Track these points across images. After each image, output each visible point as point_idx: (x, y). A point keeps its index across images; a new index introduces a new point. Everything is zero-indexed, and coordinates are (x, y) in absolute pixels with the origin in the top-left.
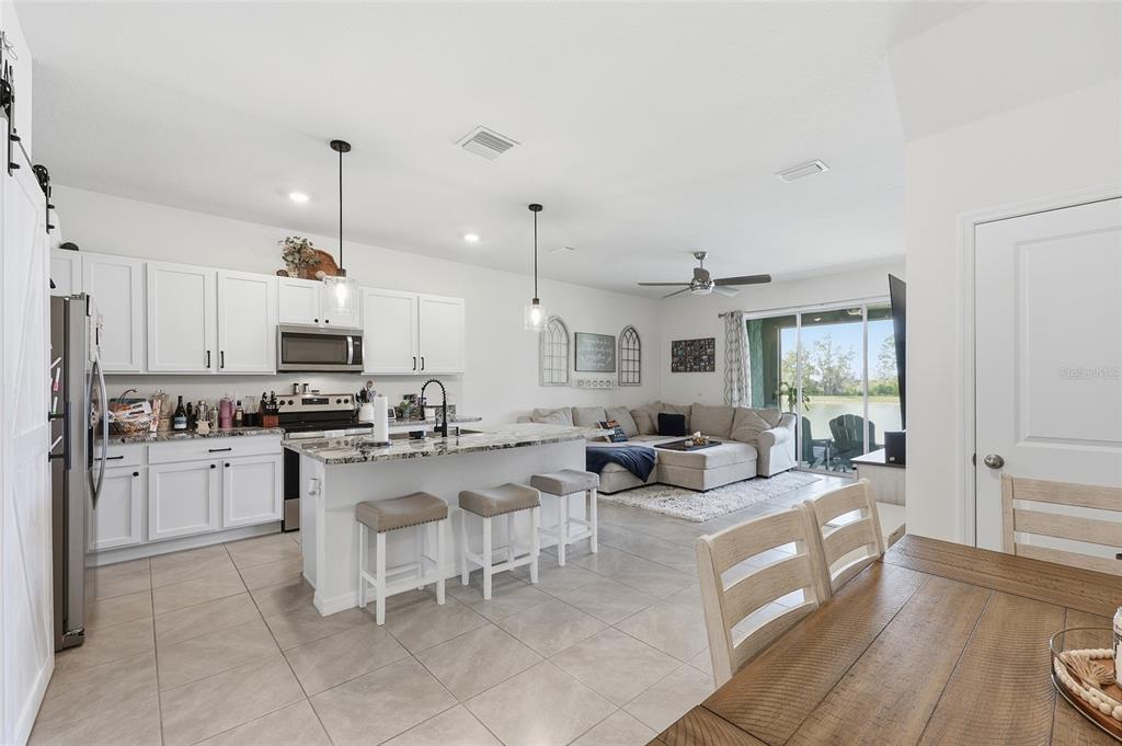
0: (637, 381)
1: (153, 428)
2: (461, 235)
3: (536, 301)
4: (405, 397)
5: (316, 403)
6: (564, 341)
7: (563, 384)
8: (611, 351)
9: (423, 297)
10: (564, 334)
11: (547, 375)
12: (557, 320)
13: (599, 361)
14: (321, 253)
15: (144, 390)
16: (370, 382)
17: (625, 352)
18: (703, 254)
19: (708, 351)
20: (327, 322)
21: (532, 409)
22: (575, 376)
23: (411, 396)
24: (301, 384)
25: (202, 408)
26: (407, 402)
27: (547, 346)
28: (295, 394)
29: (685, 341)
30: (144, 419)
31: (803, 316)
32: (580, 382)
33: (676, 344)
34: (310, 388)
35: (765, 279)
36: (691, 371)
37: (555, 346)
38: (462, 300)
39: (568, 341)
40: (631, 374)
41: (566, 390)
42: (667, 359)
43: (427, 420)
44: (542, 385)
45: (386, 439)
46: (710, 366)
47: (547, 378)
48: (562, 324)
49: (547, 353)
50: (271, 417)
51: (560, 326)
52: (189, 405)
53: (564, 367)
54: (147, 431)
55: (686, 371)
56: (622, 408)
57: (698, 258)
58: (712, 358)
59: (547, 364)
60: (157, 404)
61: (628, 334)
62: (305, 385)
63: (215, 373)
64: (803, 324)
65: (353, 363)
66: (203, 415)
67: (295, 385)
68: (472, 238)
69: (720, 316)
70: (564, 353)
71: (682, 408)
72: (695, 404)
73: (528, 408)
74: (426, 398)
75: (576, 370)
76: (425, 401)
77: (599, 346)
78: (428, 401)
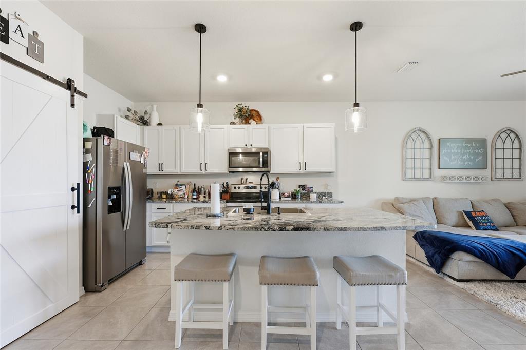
0: (516, 176)
1: (186, 197)
2: (319, 78)
3: (356, 105)
4: (300, 187)
5: (250, 188)
6: (427, 145)
7: (425, 179)
8: (481, 151)
9: (306, 125)
10: (427, 141)
11: (409, 172)
14: (253, 110)
15: (182, 181)
16: (278, 178)
17: (500, 151)
20: (251, 145)
21: (393, 197)
22: (438, 173)
23: (303, 186)
24: (245, 179)
25: (202, 189)
26: (301, 189)
27: (409, 150)
28: (242, 184)
30: (181, 193)
32: (444, 178)
34: (249, 180)
37: (418, 150)
38: (333, 125)
39: (431, 148)
40: (508, 171)
41: (429, 184)
43: (311, 200)
44: (404, 179)
48: (424, 132)
49: (409, 155)
50: (225, 195)
51: (422, 135)
52: (198, 187)
53: (427, 165)
54: (183, 198)
56: (494, 200)
59: (409, 164)
60: (187, 186)
62: (247, 179)
63: (204, 173)
65: (264, 167)
66: (203, 192)
67: (242, 179)
68: (328, 78)
70: (427, 156)
73: (390, 196)
74: (312, 187)
75: (439, 168)
76: (312, 189)
77: (467, 148)
78: (313, 189)
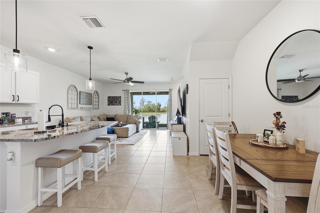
0: (98, 108)
2: (46, 48)
4: (3, 114)
7: (75, 109)
8: (90, 98)
10: (76, 92)
11: (70, 105)
12: (74, 86)
13: (87, 101)
17: (95, 99)
18: (128, 73)
19: (119, 100)
22: (80, 106)
23: (7, 113)
26: (5, 115)
27: (70, 95)
29: (112, 97)
31: (143, 92)
32: (81, 108)
33: (109, 97)
35: (143, 83)
36: (114, 105)
37: (73, 95)
38: (38, 74)
39: (77, 94)
40: (96, 106)
41: (77, 111)
42: (106, 102)
44: (68, 108)
45: (45, 130)
46: (120, 104)
47: (70, 106)
49: (70, 97)
51: (75, 88)
53: (76, 102)
55: (112, 105)
56: (95, 116)
57: (126, 74)
58: (120, 102)
59: (70, 101)
61: (96, 93)
64: (143, 95)
69: (123, 90)
70: (76, 98)
71: (112, 116)
72: (116, 114)
74: (15, 114)
75: (80, 104)
76: (14, 115)
77: (87, 96)
78: (16, 115)
